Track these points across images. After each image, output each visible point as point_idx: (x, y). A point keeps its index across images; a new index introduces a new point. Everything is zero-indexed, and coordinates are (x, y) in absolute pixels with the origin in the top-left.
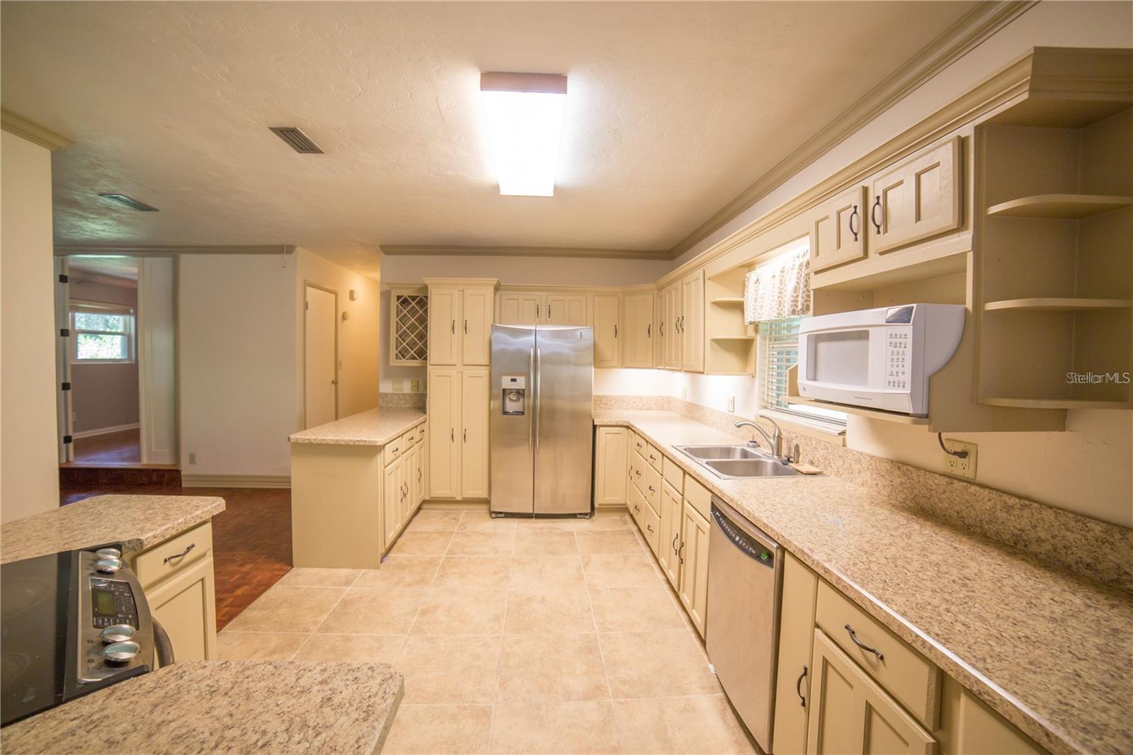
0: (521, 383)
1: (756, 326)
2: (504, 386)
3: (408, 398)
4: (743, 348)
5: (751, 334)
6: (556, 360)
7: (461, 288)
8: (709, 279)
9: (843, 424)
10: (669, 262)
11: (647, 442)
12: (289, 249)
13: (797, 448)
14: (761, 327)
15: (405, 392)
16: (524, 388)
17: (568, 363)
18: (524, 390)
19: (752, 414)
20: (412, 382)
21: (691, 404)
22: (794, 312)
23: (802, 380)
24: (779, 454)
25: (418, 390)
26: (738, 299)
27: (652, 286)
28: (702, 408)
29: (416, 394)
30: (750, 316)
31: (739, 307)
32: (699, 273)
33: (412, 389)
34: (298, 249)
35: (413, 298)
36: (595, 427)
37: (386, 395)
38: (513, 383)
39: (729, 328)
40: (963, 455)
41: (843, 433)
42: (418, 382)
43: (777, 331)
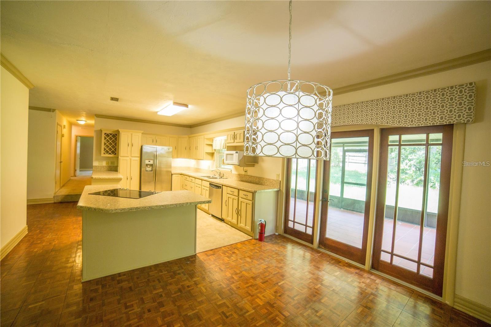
0: (152, 162)
1: (215, 150)
2: (146, 163)
3: (105, 167)
4: (212, 154)
5: (214, 151)
6: (162, 156)
7: (131, 133)
8: (206, 139)
9: (231, 169)
10: (190, 129)
11: (189, 176)
12: (54, 110)
13: (223, 174)
14: (216, 150)
15: (103, 165)
16: (152, 163)
17: (165, 157)
18: (152, 164)
19: (214, 169)
20: (106, 162)
21: (197, 168)
22: (223, 148)
23: (225, 161)
24: (220, 176)
25: (108, 164)
26: (212, 144)
27: (187, 136)
28: (200, 169)
29: (108, 166)
30: (214, 147)
31: (211, 145)
32: (203, 137)
33: (106, 164)
34: (57, 111)
35: (111, 134)
36: (172, 174)
37: (96, 166)
38: (149, 162)
39: (209, 150)
40: (246, 172)
41: (231, 171)
42: (109, 162)
43: (219, 151)
